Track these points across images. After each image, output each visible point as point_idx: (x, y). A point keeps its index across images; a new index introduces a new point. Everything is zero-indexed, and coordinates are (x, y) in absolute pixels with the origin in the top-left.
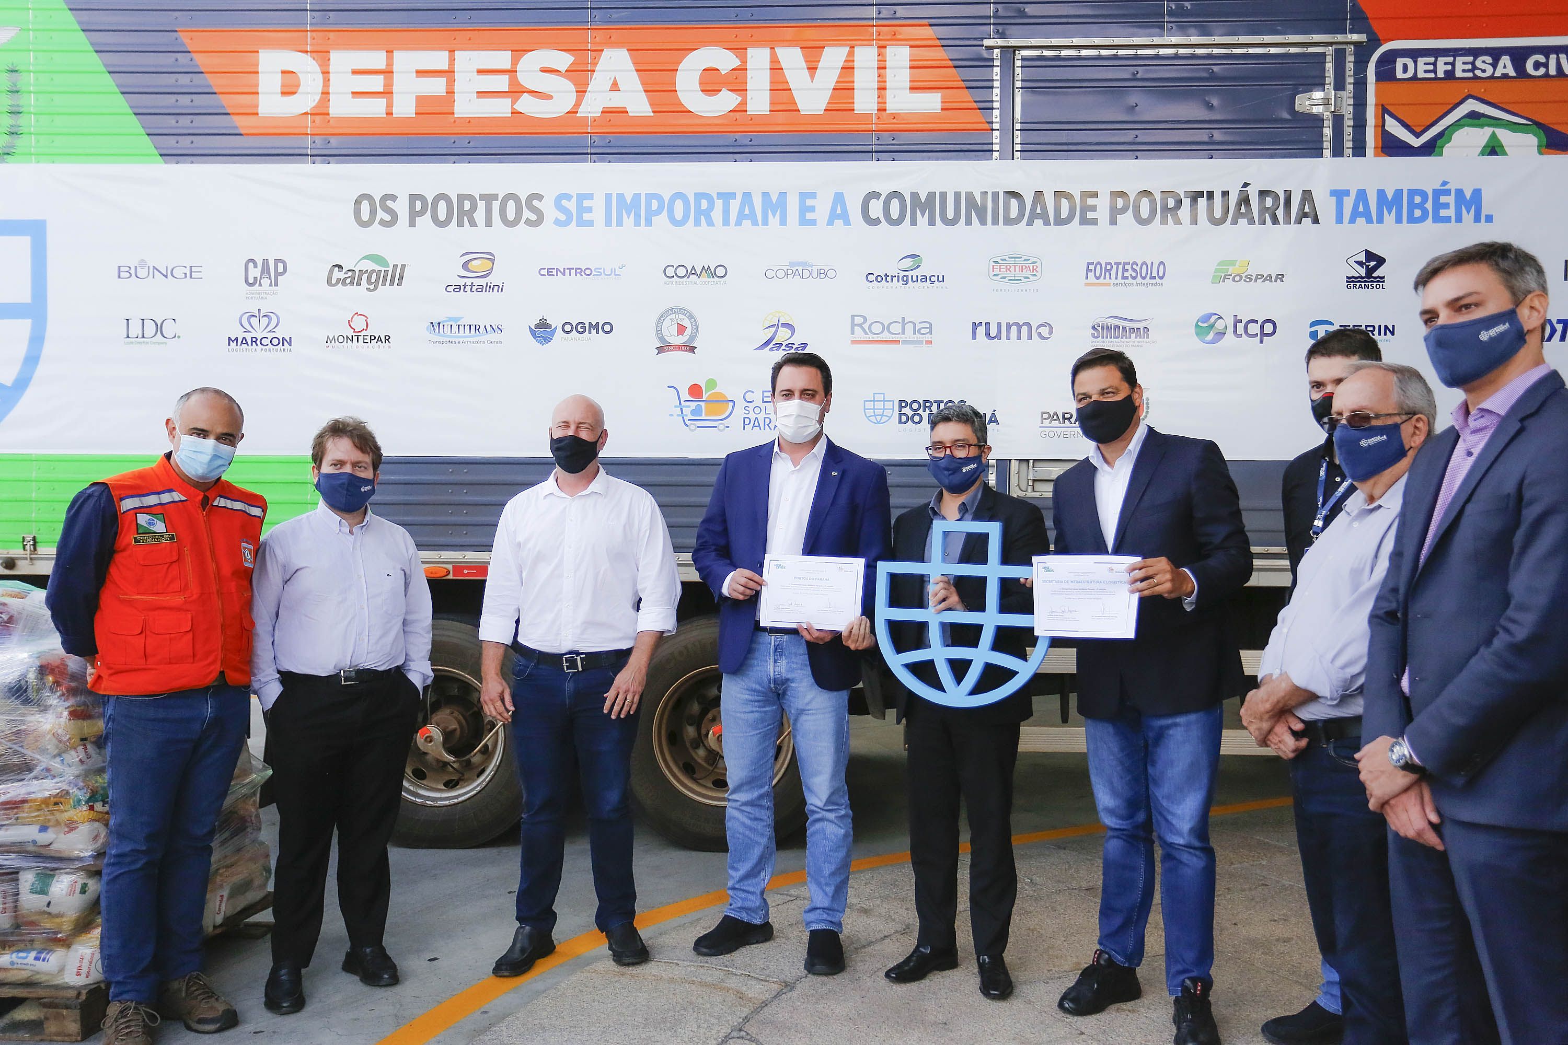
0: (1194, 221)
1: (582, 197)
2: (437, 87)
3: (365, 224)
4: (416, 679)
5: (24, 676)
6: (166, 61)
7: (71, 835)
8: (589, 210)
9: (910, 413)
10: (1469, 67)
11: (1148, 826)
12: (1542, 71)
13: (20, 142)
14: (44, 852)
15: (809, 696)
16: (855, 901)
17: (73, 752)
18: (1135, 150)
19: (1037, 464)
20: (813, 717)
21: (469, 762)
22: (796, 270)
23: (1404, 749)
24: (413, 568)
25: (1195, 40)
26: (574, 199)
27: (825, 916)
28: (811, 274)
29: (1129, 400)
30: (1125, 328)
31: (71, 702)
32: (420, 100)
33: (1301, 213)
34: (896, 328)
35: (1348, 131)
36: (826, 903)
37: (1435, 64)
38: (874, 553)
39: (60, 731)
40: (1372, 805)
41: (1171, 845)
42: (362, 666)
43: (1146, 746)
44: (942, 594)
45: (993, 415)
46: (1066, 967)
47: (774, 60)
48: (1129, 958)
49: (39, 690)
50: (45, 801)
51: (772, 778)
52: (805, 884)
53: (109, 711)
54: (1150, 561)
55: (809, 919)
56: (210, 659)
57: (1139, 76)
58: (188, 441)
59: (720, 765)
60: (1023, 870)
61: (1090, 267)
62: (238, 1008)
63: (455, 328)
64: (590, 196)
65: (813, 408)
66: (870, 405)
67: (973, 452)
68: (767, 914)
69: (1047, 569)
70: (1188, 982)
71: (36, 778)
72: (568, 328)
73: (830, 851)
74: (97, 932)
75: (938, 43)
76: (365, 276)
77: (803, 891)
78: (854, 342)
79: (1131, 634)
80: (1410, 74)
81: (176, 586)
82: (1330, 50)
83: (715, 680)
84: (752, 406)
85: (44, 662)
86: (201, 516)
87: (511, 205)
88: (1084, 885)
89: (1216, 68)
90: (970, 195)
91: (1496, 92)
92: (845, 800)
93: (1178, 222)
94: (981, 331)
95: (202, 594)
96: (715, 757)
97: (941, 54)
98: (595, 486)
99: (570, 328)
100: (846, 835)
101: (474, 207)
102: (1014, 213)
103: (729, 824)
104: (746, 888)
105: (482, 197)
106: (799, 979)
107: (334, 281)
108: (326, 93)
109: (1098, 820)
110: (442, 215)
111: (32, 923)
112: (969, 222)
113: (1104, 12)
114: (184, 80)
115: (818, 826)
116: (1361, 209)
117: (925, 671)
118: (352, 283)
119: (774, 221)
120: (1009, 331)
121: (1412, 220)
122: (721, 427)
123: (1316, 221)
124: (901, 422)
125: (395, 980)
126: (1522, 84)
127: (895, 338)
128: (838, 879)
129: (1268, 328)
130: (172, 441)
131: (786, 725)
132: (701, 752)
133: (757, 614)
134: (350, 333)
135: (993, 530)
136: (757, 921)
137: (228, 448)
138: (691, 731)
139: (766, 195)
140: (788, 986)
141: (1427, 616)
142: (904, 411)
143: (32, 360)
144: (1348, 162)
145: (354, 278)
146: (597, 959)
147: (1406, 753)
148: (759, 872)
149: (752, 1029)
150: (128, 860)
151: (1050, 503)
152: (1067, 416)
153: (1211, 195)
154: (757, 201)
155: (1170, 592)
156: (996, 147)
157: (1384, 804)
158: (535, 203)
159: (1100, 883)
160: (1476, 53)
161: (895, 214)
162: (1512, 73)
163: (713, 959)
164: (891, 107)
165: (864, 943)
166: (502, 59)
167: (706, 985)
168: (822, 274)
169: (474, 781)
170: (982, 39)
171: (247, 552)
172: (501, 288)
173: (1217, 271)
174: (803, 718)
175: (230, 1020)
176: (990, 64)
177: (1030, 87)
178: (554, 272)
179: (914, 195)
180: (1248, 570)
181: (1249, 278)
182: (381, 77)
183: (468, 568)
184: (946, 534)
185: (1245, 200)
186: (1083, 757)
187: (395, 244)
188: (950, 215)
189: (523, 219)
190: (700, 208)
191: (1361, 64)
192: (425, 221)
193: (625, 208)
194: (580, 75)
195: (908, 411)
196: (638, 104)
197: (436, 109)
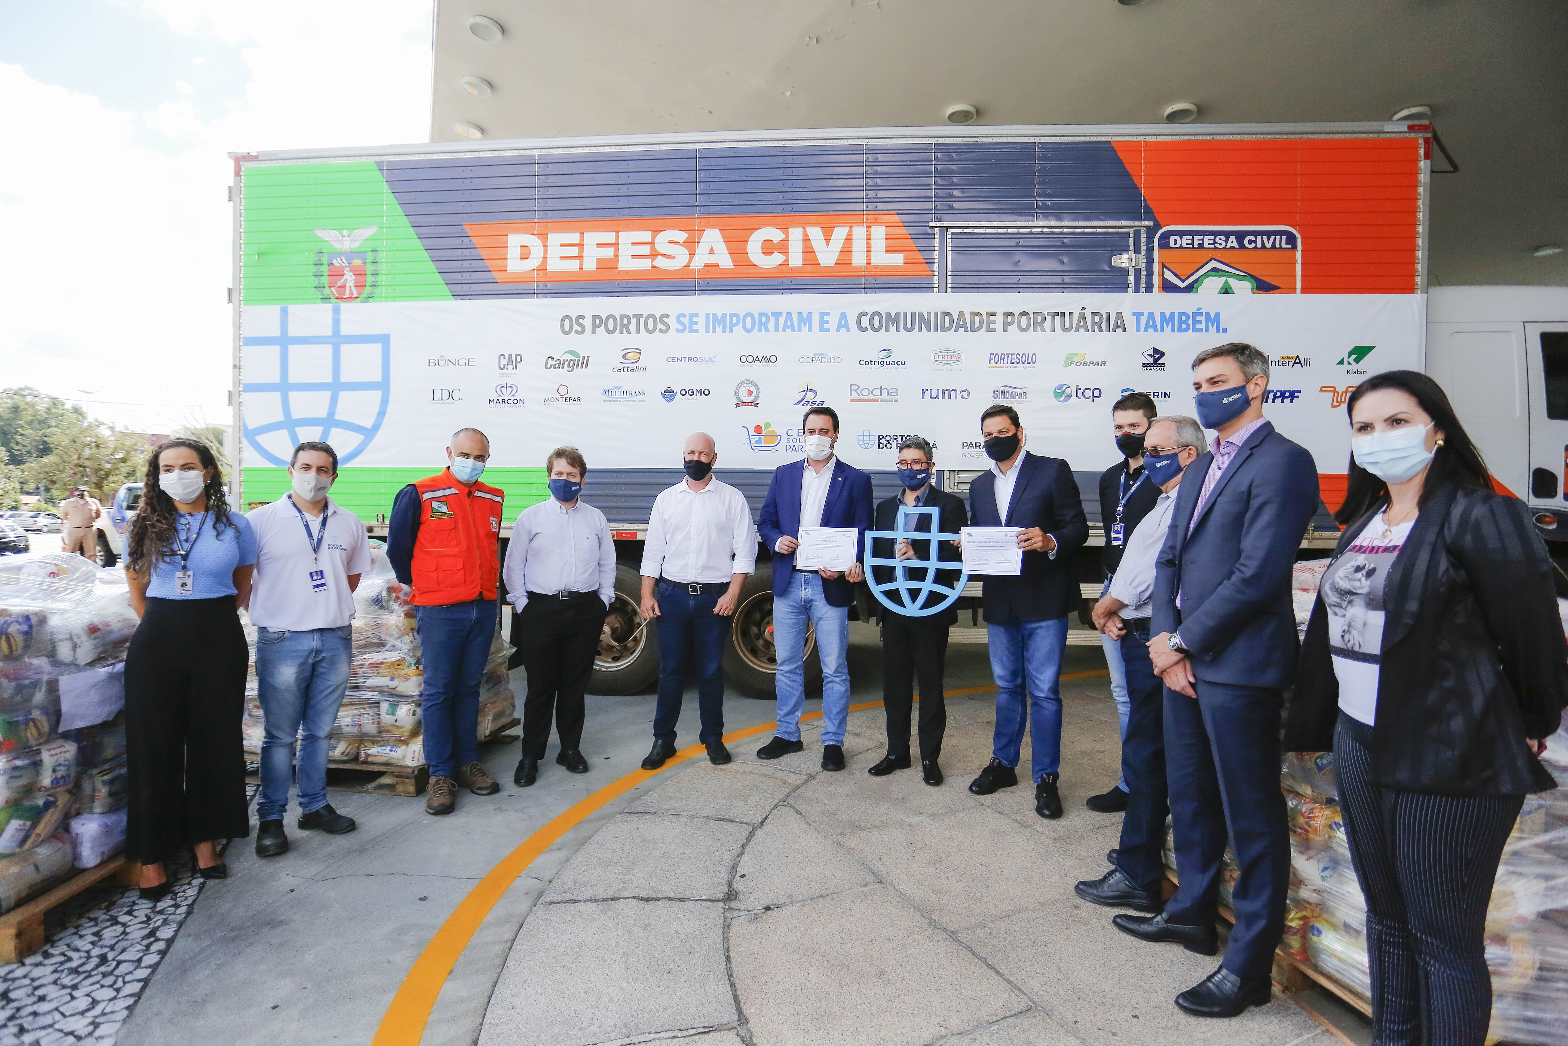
0: (1053, 330)
1: (692, 316)
2: (609, 253)
3: (567, 333)
4: (604, 598)
5: (380, 593)
6: (456, 242)
7: (407, 683)
8: (696, 323)
9: (885, 443)
10: (1212, 242)
11: (1023, 686)
12: (1253, 245)
13: (377, 291)
14: (393, 692)
15: (825, 610)
16: (851, 729)
17: (407, 637)
18: (1018, 287)
19: (960, 473)
20: (827, 622)
21: (626, 646)
22: (818, 357)
23: (1177, 640)
24: (604, 533)
25: (1053, 223)
26: (687, 317)
27: (833, 737)
28: (827, 360)
29: (1015, 436)
30: (1012, 393)
31: (406, 608)
32: (599, 260)
33: (1115, 325)
34: (877, 392)
35: (1143, 278)
36: (834, 730)
37: (1192, 240)
38: (863, 526)
39: (400, 625)
40: (1156, 672)
41: (1037, 697)
42: (571, 590)
43: (1023, 638)
44: (904, 550)
45: (934, 444)
46: (974, 768)
47: (805, 235)
48: (1011, 762)
49: (388, 601)
50: (393, 663)
51: (803, 657)
52: (821, 718)
53: (420, 615)
54: (1029, 530)
55: (824, 739)
56: (474, 585)
57: (1020, 244)
58: (459, 460)
59: (772, 649)
60: (948, 710)
61: (992, 357)
62: (499, 782)
63: (618, 393)
64: (697, 315)
65: (827, 440)
66: (861, 438)
67: (924, 466)
68: (799, 736)
69: (969, 535)
70: (1045, 776)
71: (387, 650)
72: (683, 392)
73: (837, 700)
74: (421, 737)
75: (902, 224)
76: (566, 363)
77: (821, 723)
78: (852, 401)
79: (1017, 573)
80: (1178, 245)
81: (454, 543)
82: (1132, 231)
83: (769, 600)
84: (791, 438)
85: (390, 585)
86: (467, 502)
87: (651, 321)
88: (985, 720)
89: (1065, 240)
90: (920, 313)
91: (1226, 256)
92: (846, 670)
93: (1043, 330)
94: (927, 394)
95: (468, 547)
96: (769, 645)
97: (903, 231)
98: (710, 487)
99: (685, 392)
100: (846, 691)
101: (629, 322)
102: (947, 324)
103: (777, 684)
104: (788, 721)
105: (634, 316)
106: (818, 773)
107: (549, 367)
108: (545, 258)
109: (994, 682)
110: (611, 327)
111: (387, 731)
112: (920, 330)
113: (1000, 207)
114: (466, 252)
115: (830, 685)
116: (1151, 323)
117: (893, 596)
118: (559, 367)
119: (805, 329)
120: (943, 394)
121: (1180, 330)
122: (773, 451)
123: (1124, 330)
124: (879, 448)
125: (586, 770)
126: (1243, 252)
127: (876, 398)
128: (841, 716)
129: (1097, 393)
130: (450, 460)
131: (811, 627)
132: (761, 642)
133: (795, 561)
134: (558, 396)
135: (934, 512)
136: (794, 740)
137: (481, 464)
138: (755, 629)
139: (800, 314)
140: (812, 777)
141: (1193, 563)
142: (881, 441)
143: (382, 414)
144: (1143, 296)
145: (560, 364)
146: (701, 760)
147: (1178, 642)
148: (795, 712)
149: (791, 800)
150: (434, 697)
151: (968, 496)
152: (978, 444)
153: (1063, 314)
154: (795, 318)
155: (1041, 548)
156: (936, 286)
157: (1163, 671)
158: (665, 319)
159: (995, 719)
160: (1216, 234)
161: (876, 325)
162: (1237, 246)
163: (768, 761)
164: (874, 262)
165: (856, 752)
166: (646, 236)
167: (764, 775)
168: (833, 360)
169: (629, 657)
170: (928, 222)
171: (494, 523)
172: (644, 369)
173: (1066, 359)
174: (821, 622)
175: (495, 789)
176: (933, 237)
177: (956, 250)
178: (676, 360)
179: (888, 314)
180: (1086, 536)
181: (1085, 364)
182: (577, 248)
183: (625, 533)
184: (906, 514)
185: (1083, 318)
186: (986, 646)
187: (584, 344)
188: (909, 325)
189: (658, 329)
190: (761, 322)
191: (1150, 239)
192: (601, 330)
193: (717, 322)
194: (691, 245)
195: (884, 442)
196: (725, 261)
197: (607, 265)
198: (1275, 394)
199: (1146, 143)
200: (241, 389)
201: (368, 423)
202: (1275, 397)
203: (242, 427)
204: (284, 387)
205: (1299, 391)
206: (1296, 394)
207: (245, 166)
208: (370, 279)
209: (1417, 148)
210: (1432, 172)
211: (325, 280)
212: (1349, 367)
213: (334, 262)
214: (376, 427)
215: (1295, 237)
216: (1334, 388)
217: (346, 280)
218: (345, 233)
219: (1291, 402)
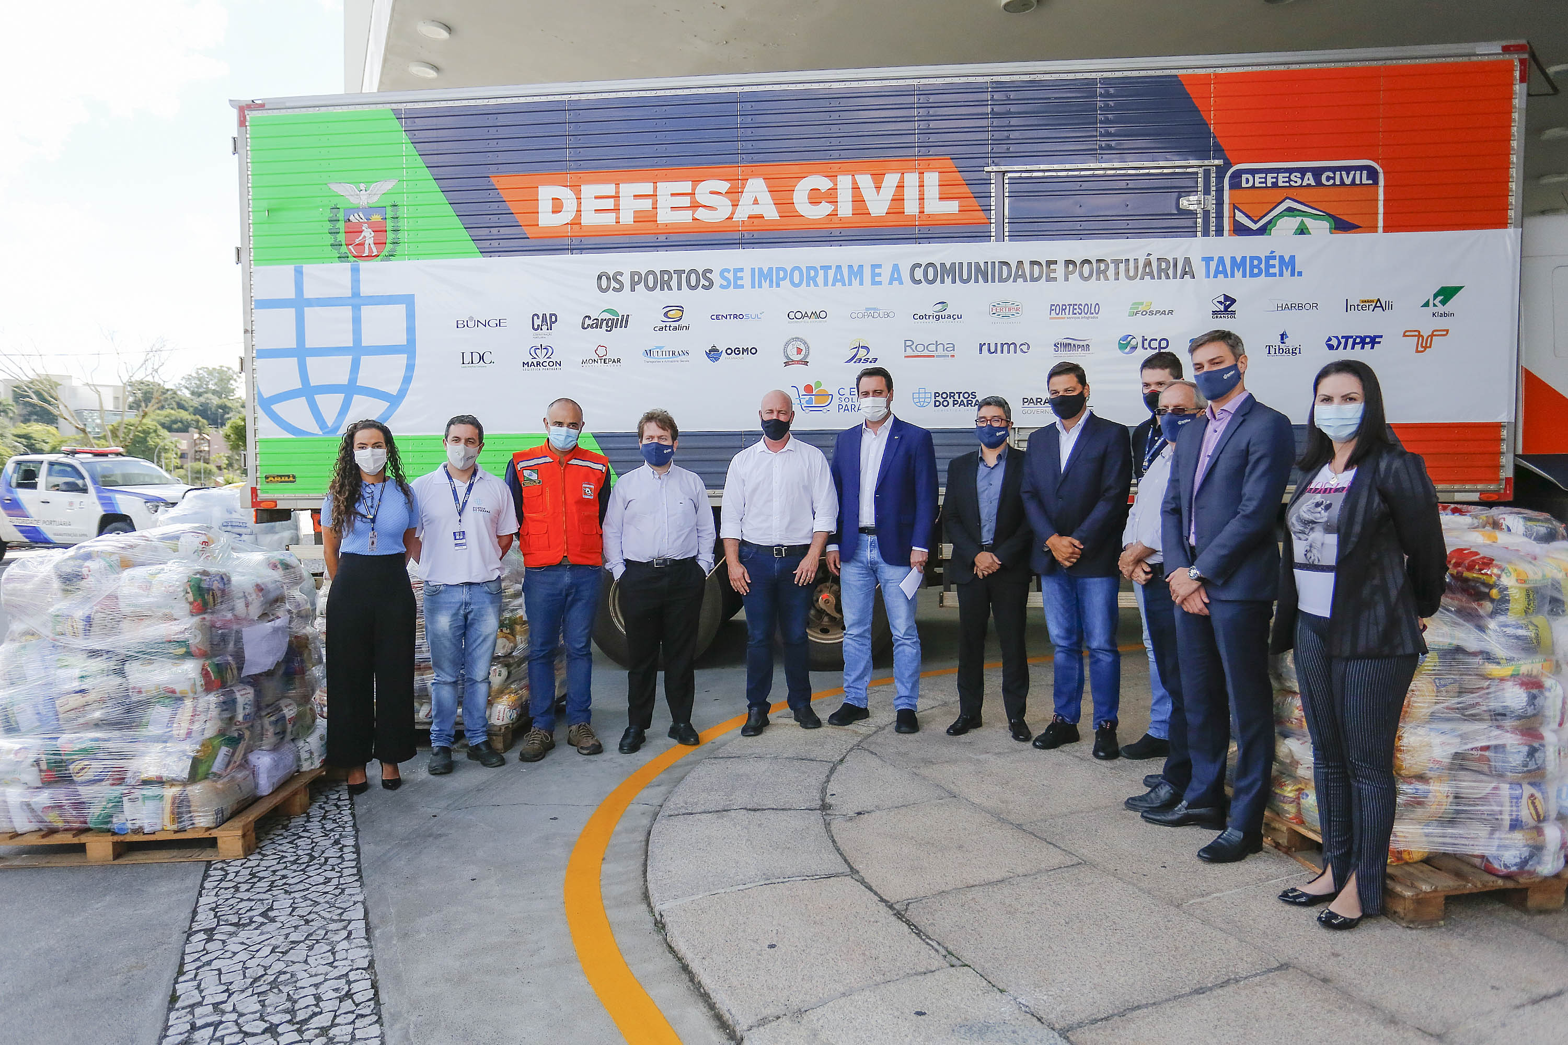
0: (1117, 279)
1: (737, 271)
2: (647, 204)
3: (604, 291)
4: (703, 565)
6: (483, 195)
8: (741, 278)
10: (1287, 179)
12: (1331, 182)
13: (399, 248)
15: (892, 572)
18: (1078, 234)
20: (894, 584)
22: (871, 313)
24: (700, 498)
25: (1117, 165)
26: (732, 272)
27: (907, 701)
28: (879, 315)
29: (1081, 394)
30: (1074, 345)
32: (637, 214)
33: (1183, 272)
34: (932, 348)
35: (1213, 220)
36: (907, 694)
37: (1266, 178)
40: (1178, 601)
41: (1093, 649)
42: (665, 557)
47: (854, 182)
48: (1073, 719)
52: (894, 684)
56: (557, 549)
57: (1082, 188)
58: (554, 429)
61: (1052, 308)
63: (660, 353)
64: (742, 270)
65: (882, 401)
66: (916, 396)
67: (1004, 424)
68: (867, 702)
70: (1103, 722)
72: (729, 351)
73: (909, 663)
75: (956, 170)
76: (605, 323)
77: (893, 688)
78: (904, 357)
80: (1250, 184)
82: (1201, 170)
86: (561, 470)
87: (693, 277)
90: (977, 264)
91: (1304, 195)
92: (915, 633)
93: (1106, 279)
94: (985, 348)
95: (555, 514)
97: (958, 177)
98: (788, 446)
99: (731, 351)
100: (917, 653)
101: (671, 278)
102: (1005, 275)
103: (845, 652)
104: (857, 687)
105: (675, 272)
107: (585, 326)
108: (579, 211)
110: (651, 284)
112: (977, 281)
114: (494, 206)
115: (901, 648)
116: (1221, 269)
118: (597, 327)
119: (856, 283)
120: (1002, 348)
121: (1252, 275)
122: (825, 411)
123: (1193, 277)
124: (935, 406)
126: (1321, 190)
127: (932, 354)
128: (914, 679)
129: (1163, 344)
130: (547, 430)
134: (596, 358)
136: (861, 706)
137: (576, 431)
139: (850, 267)
142: (937, 399)
143: (407, 380)
144: (1213, 240)
145: (598, 324)
147: (1196, 573)
148: (863, 677)
152: (1039, 400)
153: (1127, 261)
154: (845, 271)
156: (993, 234)
157: (1184, 599)
158: (708, 275)
160: (1290, 171)
161: (931, 277)
162: (1314, 184)
164: (927, 210)
165: (930, 716)
166: (686, 187)
168: (886, 315)
170: (984, 167)
172: (688, 328)
173: (1131, 309)
175: (597, 750)
176: (989, 182)
177: (1014, 196)
178: (720, 317)
179: (943, 265)
181: (1151, 313)
182: (612, 200)
185: (1148, 264)
187: (622, 302)
188: (965, 277)
189: (701, 285)
190: (809, 276)
191: (1220, 178)
192: (641, 287)
193: (764, 277)
194: (734, 194)
195: (942, 399)
196: (770, 212)
197: (646, 218)
198: (1355, 340)
199: (1216, 75)
200: (254, 355)
201: (393, 389)
202: (1354, 343)
203: (256, 396)
204: (301, 352)
205: (1381, 337)
206: (1377, 340)
207: (250, 115)
208: (390, 236)
209: (1512, 70)
210: (1529, 95)
211: (342, 237)
212: (1435, 310)
213: (352, 218)
214: (402, 393)
215: (1377, 172)
216: (1419, 332)
217: (365, 237)
218: (362, 186)
219: (1372, 348)
